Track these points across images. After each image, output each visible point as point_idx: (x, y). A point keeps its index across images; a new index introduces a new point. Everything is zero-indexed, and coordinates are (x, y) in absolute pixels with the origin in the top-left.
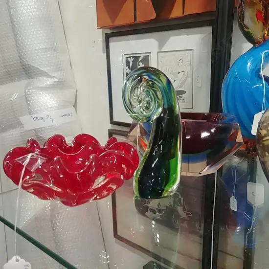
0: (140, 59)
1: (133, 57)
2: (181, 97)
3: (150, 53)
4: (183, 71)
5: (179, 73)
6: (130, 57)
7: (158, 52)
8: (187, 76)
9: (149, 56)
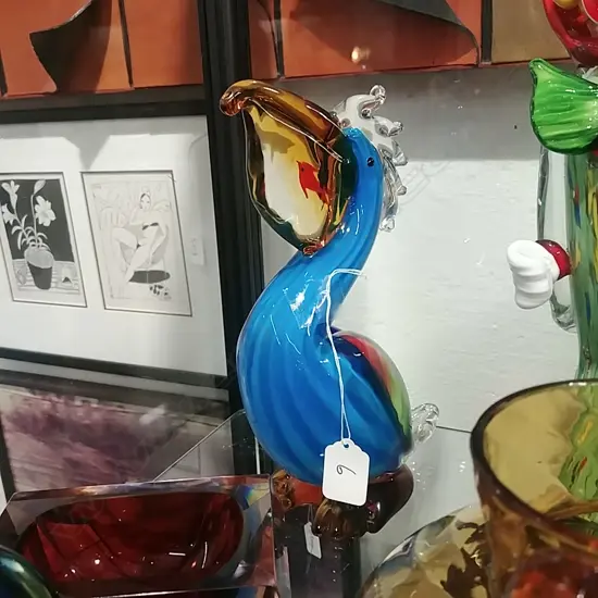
0: (37, 188)
1: (17, 182)
2: (160, 287)
3: (61, 173)
4: (155, 224)
5: (145, 227)
6: (8, 182)
7: (82, 173)
8: (167, 238)
9: (58, 180)
